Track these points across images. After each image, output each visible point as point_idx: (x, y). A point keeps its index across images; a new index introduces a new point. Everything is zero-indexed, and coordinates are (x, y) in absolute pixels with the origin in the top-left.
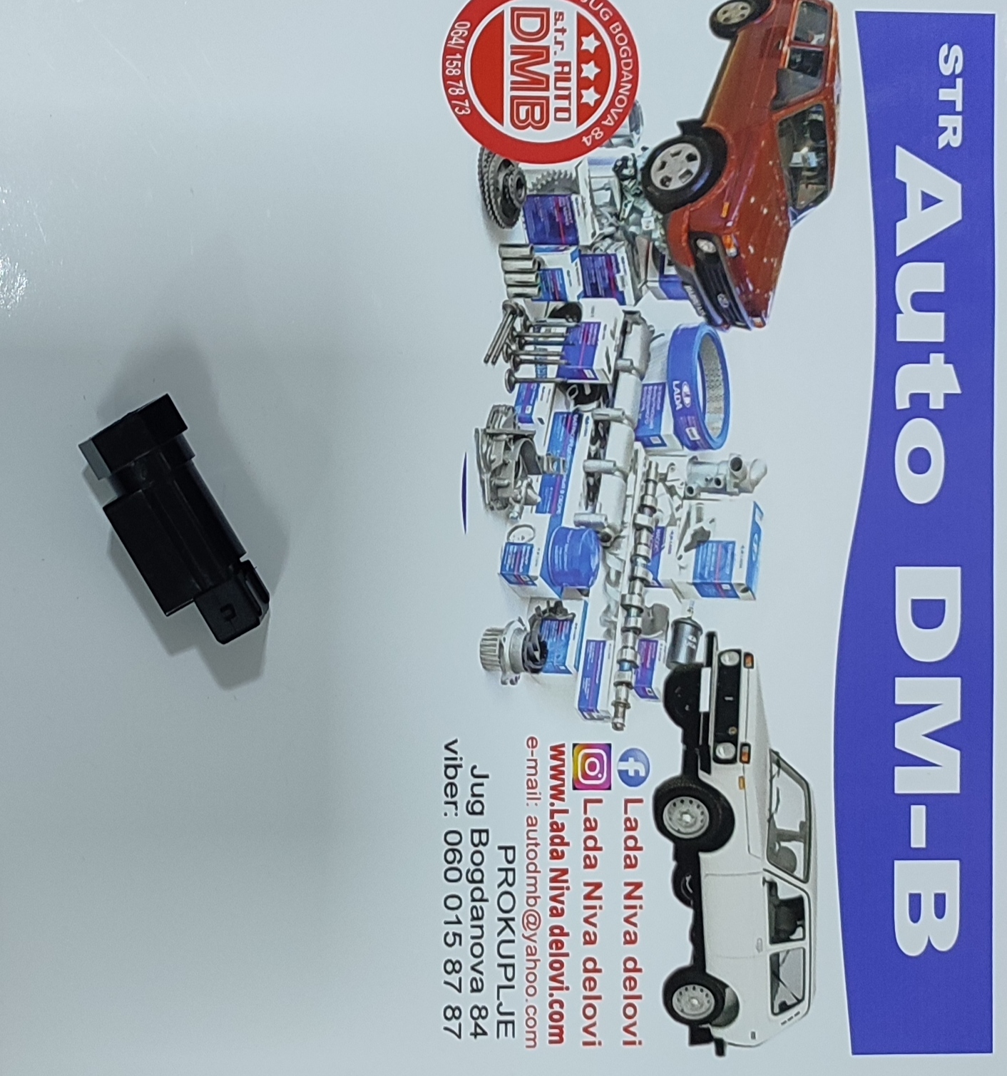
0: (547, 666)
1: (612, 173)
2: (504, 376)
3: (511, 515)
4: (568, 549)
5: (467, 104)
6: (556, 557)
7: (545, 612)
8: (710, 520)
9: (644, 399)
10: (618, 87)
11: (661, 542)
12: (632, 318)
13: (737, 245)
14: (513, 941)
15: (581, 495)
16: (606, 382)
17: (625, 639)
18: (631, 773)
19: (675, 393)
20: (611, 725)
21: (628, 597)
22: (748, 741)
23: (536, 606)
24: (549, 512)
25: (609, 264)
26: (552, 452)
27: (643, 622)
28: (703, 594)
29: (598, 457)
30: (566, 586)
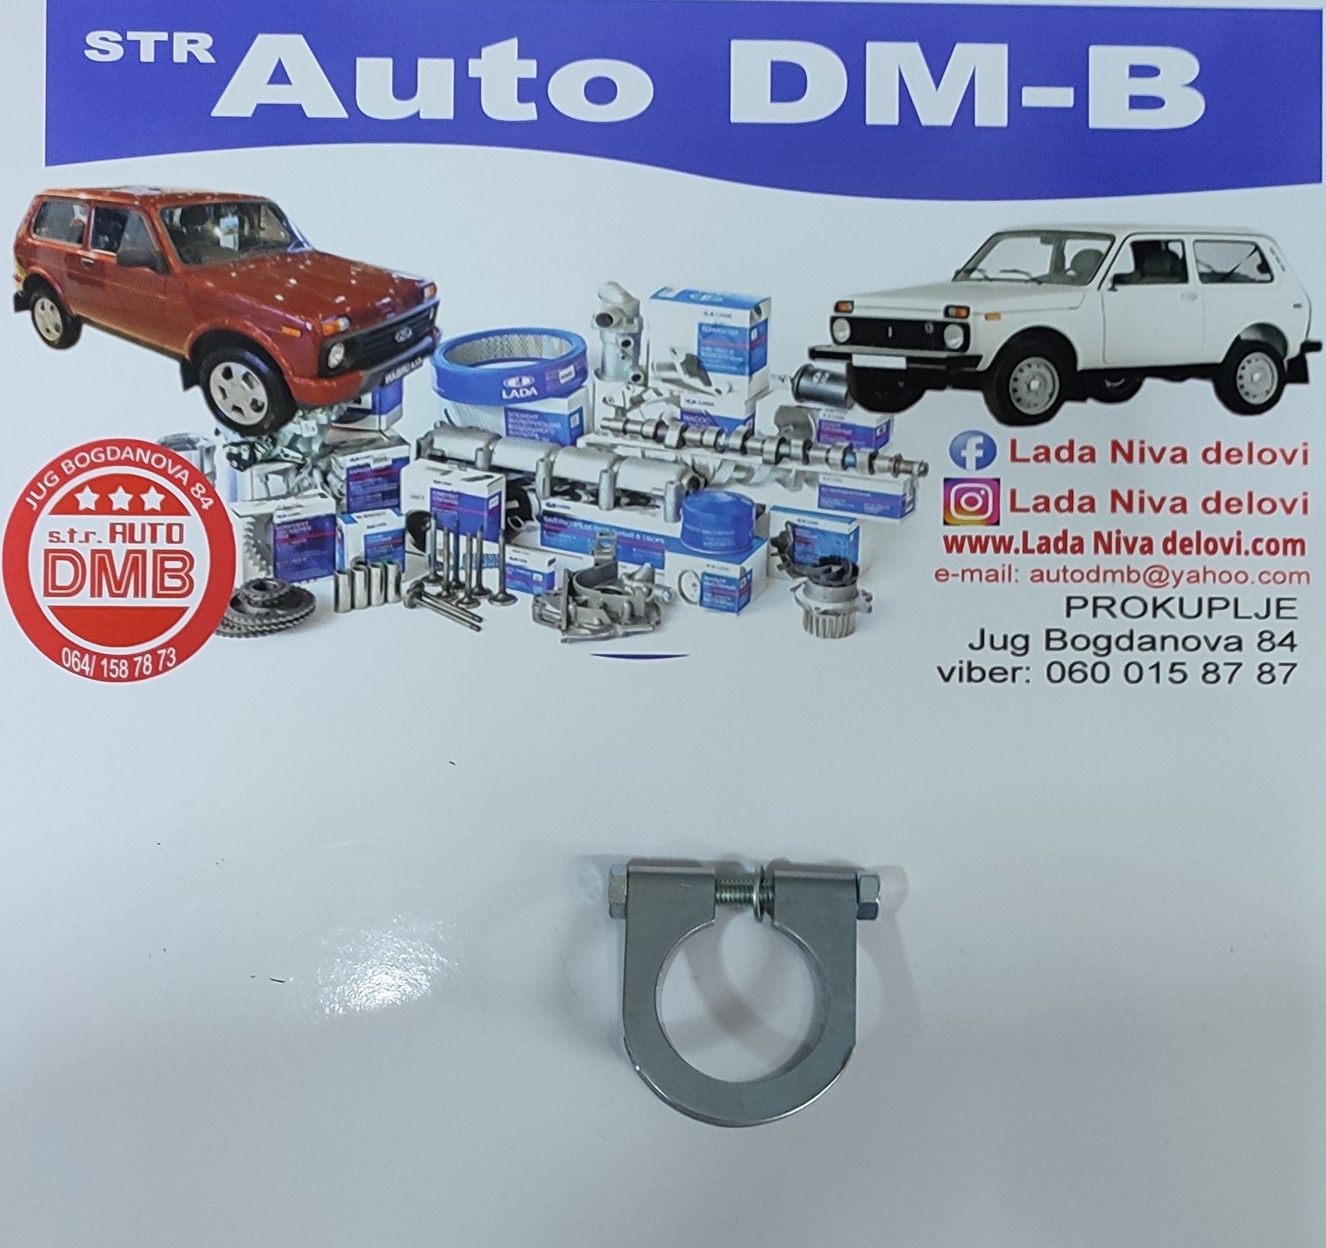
0: (850, 557)
1: (248, 472)
2: (497, 607)
3: (666, 599)
4: (705, 529)
5: (163, 652)
6: (717, 544)
7: (784, 559)
8: (673, 354)
9: (525, 435)
10: (140, 464)
11: (700, 415)
12: (425, 449)
13: (335, 317)
14: (1181, 600)
15: (643, 513)
16: (504, 480)
17: (817, 460)
18: (980, 453)
19: (517, 395)
20: (921, 479)
21: (766, 457)
22: (943, 307)
23: (777, 570)
24: (663, 552)
25: (359, 477)
26: (590, 549)
27: (797, 437)
28: (763, 363)
29: (595, 492)
30: (752, 533)
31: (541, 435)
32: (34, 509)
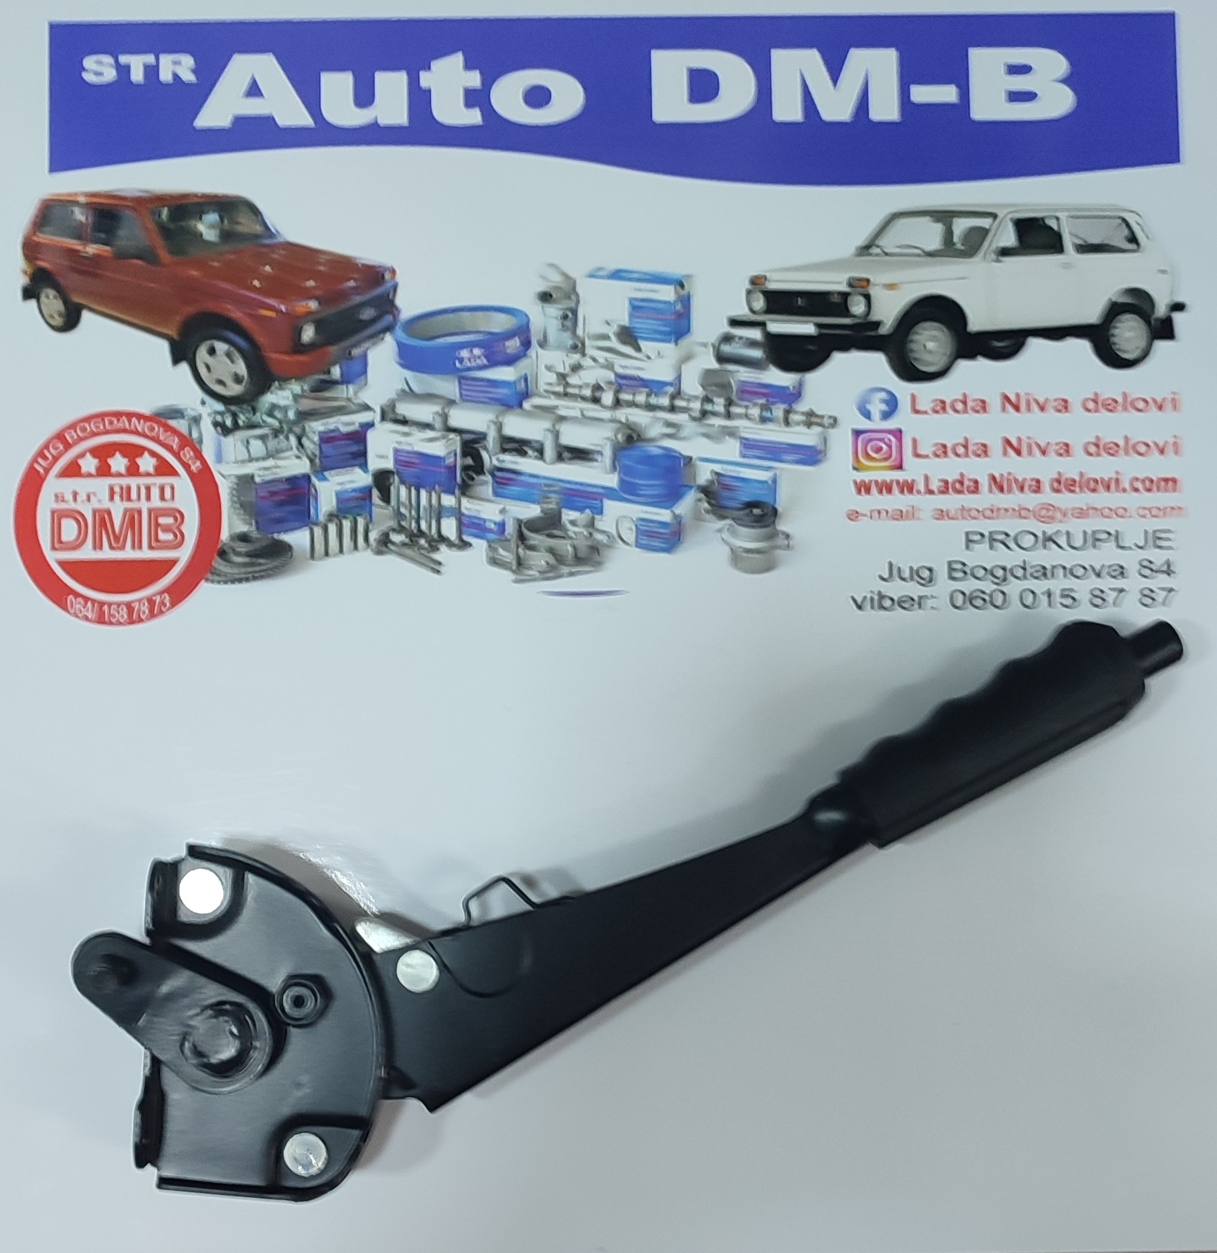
0: (770, 500)
1: (231, 438)
2: (455, 552)
3: (606, 542)
4: (640, 479)
5: (158, 598)
6: (650, 492)
7: (711, 504)
8: (607, 325)
9: (477, 399)
10: (136, 433)
11: (632, 378)
12: (389, 414)
13: (306, 300)
15: (583, 466)
16: (459, 441)
17: (739, 416)
18: (884, 407)
19: (469, 364)
20: (832, 431)
21: (694, 414)
22: (846, 279)
23: (704, 514)
24: (601, 501)
25: (331, 440)
26: (536, 499)
27: (719, 396)
28: (688, 331)
29: (540, 448)
30: (681, 481)
32: (41, 474)
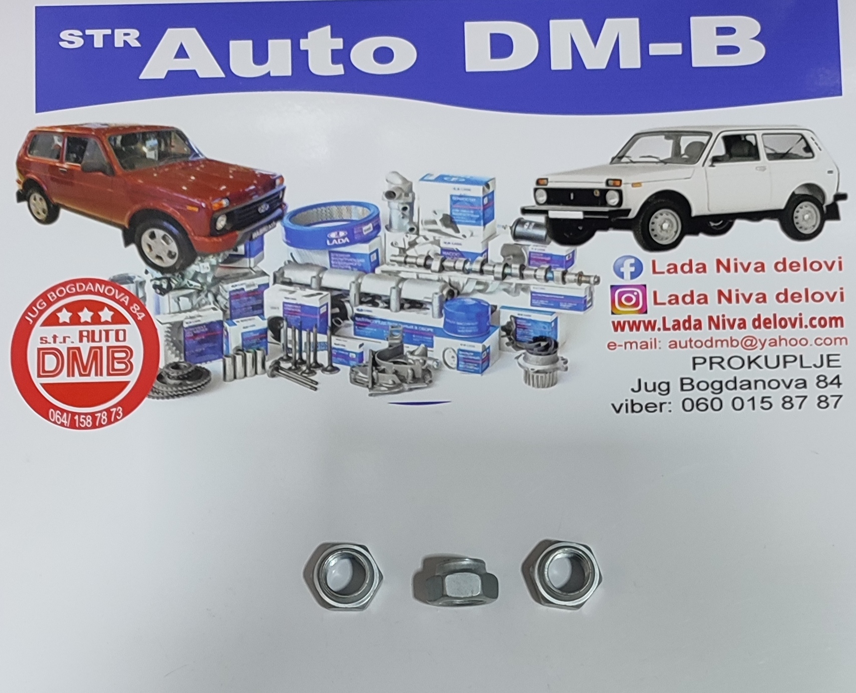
0: (553, 336)
1: (166, 296)
2: (327, 375)
3: (435, 367)
4: (459, 321)
5: (114, 410)
6: (467, 331)
7: (510, 339)
8: (434, 214)
9: (343, 267)
10: (98, 293)
11: (453, 251)
13: (220, 199)
14: (766, 357)
15: (418, 313)
16: (329, 296)
17: (529, 276)
18: (633, 269)
19: (336, 243)
20: (596, 287)
21: (496, 275)
22: (604, 180)
23: (506, 346)
24: (432, 337)
25: (237, 297)
26: (385, 337)
27: (515, 263)
28: (492, 217)
29: (388, 301)
30: (489, 323)
31: (351, 266)
32: (31, 323)
